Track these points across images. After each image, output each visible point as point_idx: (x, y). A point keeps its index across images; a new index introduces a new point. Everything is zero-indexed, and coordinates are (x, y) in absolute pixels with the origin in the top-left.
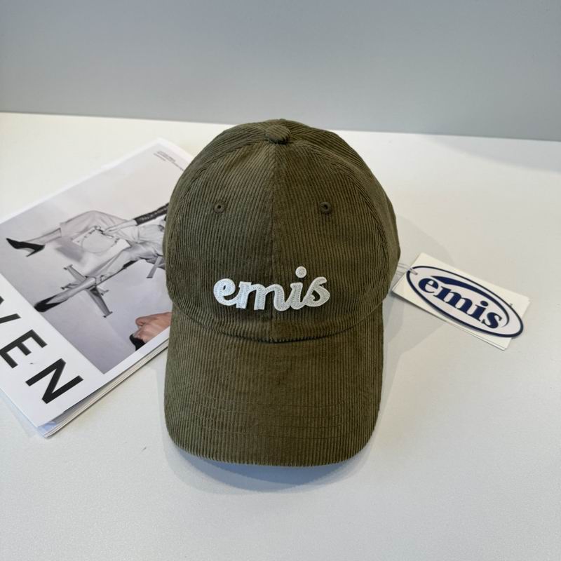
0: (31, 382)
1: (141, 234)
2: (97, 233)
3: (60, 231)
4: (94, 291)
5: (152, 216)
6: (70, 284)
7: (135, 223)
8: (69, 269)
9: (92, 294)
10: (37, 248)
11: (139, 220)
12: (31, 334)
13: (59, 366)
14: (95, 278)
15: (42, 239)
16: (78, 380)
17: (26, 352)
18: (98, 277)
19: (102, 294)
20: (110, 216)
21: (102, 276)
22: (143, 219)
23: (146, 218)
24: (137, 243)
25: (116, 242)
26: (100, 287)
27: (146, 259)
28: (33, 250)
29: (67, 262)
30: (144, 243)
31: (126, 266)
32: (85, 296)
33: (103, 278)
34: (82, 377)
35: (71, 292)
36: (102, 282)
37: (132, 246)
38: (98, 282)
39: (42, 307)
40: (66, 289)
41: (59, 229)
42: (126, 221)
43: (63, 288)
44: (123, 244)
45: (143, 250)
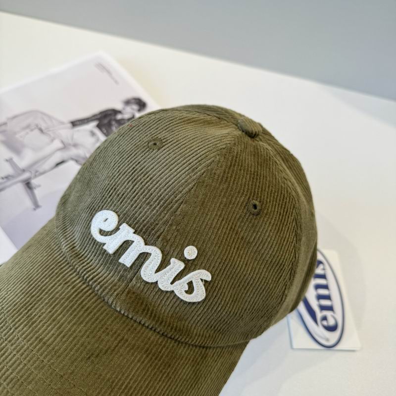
1: (75, 137)
2: (37, 132)
4: (28, 185)
5: (86, 121)
6: (9, 176)
7: (70, 125)
8: (10, 161)
9: (26, 186)
11: (74, 124)
14: (30, 172)
18: (33, 172)
19: (35, 188)
20: (50, 117)
21: (37, 172)
22: (78, 123)
23: (80, 122)
24: (70, 145)
25: (52, 140)
26: (34, 182)
27: (77, 161)
29: (8, 154)
30: (75, 145)
31: (58, 164)
32: (20, 188)
33: (37, 174)
35: (9, 183)
36: (36, 176)
37: (65, 147)
38: (32, 177)
40: (5, 180)
42: (62, 123)
43: (3, 178)
44: (57, 144)
45: (74, 152)
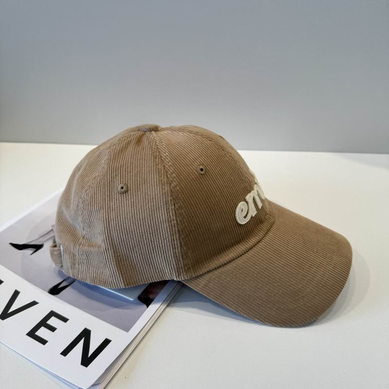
0: (65, 353)
3: (53, 231)
10: (38, 247)
12: (52, 314)
13: (86, 334)
15: (41, 239)
16: (106, 342)
17: (53, 329)
28: (34, 249)
34: (109, 338)
39: (55, 291)
41: (52, 230)
